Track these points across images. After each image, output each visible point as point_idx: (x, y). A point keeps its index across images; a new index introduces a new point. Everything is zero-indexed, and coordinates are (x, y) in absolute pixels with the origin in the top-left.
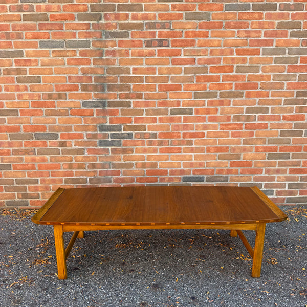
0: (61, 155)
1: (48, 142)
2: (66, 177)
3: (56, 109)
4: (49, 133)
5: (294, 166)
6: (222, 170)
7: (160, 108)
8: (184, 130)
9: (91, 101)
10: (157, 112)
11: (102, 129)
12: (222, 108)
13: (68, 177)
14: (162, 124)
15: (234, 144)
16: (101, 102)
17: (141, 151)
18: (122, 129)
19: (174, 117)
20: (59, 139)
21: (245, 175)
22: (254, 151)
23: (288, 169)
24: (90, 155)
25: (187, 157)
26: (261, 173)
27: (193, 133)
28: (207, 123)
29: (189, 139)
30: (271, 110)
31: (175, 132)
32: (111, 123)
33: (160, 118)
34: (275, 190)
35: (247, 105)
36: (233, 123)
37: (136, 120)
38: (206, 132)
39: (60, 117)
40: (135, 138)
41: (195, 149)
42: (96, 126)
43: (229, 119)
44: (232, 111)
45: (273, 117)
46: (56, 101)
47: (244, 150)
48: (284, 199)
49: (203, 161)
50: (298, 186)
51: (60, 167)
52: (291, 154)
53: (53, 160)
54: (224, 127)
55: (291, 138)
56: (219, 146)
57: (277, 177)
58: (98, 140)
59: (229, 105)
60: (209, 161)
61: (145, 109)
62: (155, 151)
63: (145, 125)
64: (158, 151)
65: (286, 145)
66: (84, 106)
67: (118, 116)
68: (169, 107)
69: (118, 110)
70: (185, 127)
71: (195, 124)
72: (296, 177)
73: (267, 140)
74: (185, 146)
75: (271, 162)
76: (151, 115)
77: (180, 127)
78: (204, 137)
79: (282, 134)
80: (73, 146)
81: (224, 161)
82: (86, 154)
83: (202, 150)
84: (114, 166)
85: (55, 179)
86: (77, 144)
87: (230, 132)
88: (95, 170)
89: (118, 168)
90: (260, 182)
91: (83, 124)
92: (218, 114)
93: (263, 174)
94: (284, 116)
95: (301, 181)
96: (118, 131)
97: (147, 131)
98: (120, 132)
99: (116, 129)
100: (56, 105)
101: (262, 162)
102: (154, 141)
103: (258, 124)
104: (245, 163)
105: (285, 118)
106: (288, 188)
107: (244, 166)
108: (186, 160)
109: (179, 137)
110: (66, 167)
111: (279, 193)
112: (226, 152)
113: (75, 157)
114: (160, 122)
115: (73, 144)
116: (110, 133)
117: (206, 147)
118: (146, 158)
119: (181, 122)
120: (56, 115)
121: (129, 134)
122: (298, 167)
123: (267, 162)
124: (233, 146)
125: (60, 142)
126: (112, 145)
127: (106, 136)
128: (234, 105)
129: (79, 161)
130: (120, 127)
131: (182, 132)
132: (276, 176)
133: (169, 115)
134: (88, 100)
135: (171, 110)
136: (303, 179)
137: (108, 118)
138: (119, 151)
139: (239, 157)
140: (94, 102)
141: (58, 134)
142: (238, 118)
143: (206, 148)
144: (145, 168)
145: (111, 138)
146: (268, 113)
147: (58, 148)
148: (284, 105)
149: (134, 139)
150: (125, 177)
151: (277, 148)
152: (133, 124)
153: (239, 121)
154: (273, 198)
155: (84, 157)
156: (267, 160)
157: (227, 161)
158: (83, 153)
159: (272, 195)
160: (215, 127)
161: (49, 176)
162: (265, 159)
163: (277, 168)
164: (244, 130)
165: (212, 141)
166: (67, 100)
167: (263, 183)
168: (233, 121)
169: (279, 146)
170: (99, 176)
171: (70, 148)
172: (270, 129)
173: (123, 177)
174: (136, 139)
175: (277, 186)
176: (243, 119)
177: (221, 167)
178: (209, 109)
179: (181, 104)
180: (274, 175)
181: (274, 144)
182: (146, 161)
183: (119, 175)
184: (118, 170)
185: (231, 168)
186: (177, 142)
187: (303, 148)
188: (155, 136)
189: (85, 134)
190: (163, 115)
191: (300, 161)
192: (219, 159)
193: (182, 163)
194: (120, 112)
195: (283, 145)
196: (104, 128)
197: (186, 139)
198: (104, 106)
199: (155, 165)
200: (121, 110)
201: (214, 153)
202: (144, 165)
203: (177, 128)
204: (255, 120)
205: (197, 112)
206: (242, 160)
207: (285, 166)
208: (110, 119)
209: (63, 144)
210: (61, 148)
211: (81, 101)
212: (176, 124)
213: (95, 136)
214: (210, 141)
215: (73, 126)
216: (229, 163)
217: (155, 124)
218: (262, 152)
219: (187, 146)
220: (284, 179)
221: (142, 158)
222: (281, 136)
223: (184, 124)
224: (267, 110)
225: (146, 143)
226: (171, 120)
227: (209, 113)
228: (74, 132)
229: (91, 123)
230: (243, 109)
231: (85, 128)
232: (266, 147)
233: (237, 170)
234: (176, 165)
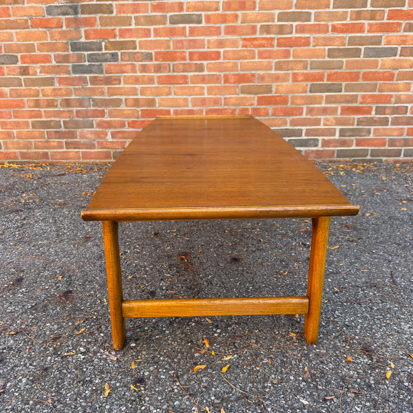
0: (23, 87)
1: (5, 68)
2: (33, 120)
3: (12, 18)
4: (4, 55)
5: (348, 102)
6: (247, 109)
7: (154, 14)
8: (190, 48)
9: (58, 5)
10: (151, 20)
11: (75, 47)
12: (243, 14)
13: (36, 120)
14: (159, 38)
15: (262, 70)
16: (71, 7)
17: (130, 81)
18: (103, 47)
19: (175, 28)
20: (19, 64)
21: (278, 118)
22: (291, 80)
23: (339, 107)
24: (62, 87)
25: (197, 89)
26: (301, 114)
27: (204, 53)
28: (223, 37)
29: (199, 62)
30: (315, 16)
31: (178, 50)
32: (87, 37)
33: (155, 30)
34: (320, 138)
35: (279, 9)
36: (260, 36)
37: (122, 33)
38: (222, 50)
39: (18, 30)
40: (122, 60)
41: (207, 77)
42: (67, 43)
43: (254, 30)
44: (259, 18)
45: (317, 28)
46: (10, 6)
47: (277, 78)
48: (333, 152)
49: (219, 96)
50: (354, 132)
51: (24, 104)
52: (344, 84)
53: (15, 95)
54: (248, 43)
55: (344, 60)
56: (242, 73)
57: (324, 119)
58: (71, 64)
59: (254, 8)
60: (228, 96)
61: (133, 16)
62: (151, 80)
63: (135, 41)
64: (156, 81)
65: (336, 70)
66: (49, 13)
67: (96, 28)
68: (167, 12)
69: (95, 18)
70: (192, 44)
71: (207, 38)
72: (350, 119)
73: (309, 62)
74: (193, 74)
75: (315, 97)
76: (141, 25)
77: (185, 44)
78: (218, 58)
79: (331, 53)
80: (38, 74)
81: (249, 96)
82: (57, 85)
83: (217, 79)
84: (96, 103)
85: (18, 122)
86: (43, 70)
87: (257, 51)
88: (70, 109)
89: (101, 107)
90: (300, 127)
91: (49, 41)
92: (239, 23)
93: (304, 116)
94: (333, 26)
95: (358, 125)
96: (98, 50)
97: (138, 50)
98: (100, 52)
99: (94, 47)
100: (11, 12)
101: (302, 97)
102: (150, 66)
103: (296, 38)
104: (278, 99)
105: (334, 29)
106: (340, 136)
107: (276, 103)
108: (195, 95)
109: (184, 59)
110: (32, 104)
111: (326, 143)
112: (251, 82)
113: (42, 90)
114: (156, 35)
115: (38, 71)
116: (86, 53)
117: (222, 74)
118: (139, 91)
119: (185, 36)
120: (12, 28)
121: (113, 55)
122: (354, 105)
123: (310, 96)
124: (261, 72)
125: (20, 67)
126: (91, 72)
127: (80, 58)
128: (261, 9)
129: (47, 96)
130: (100, 43)
131: (188, 51)
132: (322, 117)
133: (168, 25)
134: (53, 5)
135: (171, 16)
136: (362, 122)
137: (82, 30)
138: (101, 80)
139: (269, 89)
140: (62, 6)
141: (17, 56)
142: (267, 29)
143: (222, 76)
144: (138, 106)
145: (89, 61)
146: (310, 21)
147: (19, 77)
148: (334, 8)
149: (120, 62)
150: (112, 119)
151: (323, 75)
152: (118, 39)
153: (268, 33)
154: (317, 151)
155: (54, 90)
156: (309, 94)
157: (252, 96)
158: (52, 84)
159: (316, 146)
160: (234, 43)
161: (11, 118)
162: (305, 92)
163: (323, 105)
164: (276, 48)
165: (231, 65)
166: (26, 5)
167: (304, 128)
168: (260, 34)
169: (327, 72)
170: (77, 119)
171: (35, 77)
172: (314, 46)
173: (109, 119)
174: (123, 63)
175: (323, 132)
176: (274, 29)
177: (245, 105)
178: (225, 15)
179: (185, 8)
180: (319, 117)
181: (319, 69)
182: (139, 97)
183: (103, 116)
184: (100, 109)
185: (258, 107)
186: (181, 67)
187: (361, 76)
188: (149, 57)
189: (53, 56)
190: (159, 24)
191: (357, 96)
192: (242, 93)
193: (190, 100)
194: (98, 22)
195: (332, 71)
196: (78, 46)
197: (194, 62)
198: (76, 13)
199: (151, 102)
200: (100, 18)
201: (234, 83)
202: (137, 103)
203: (181, 45)
204: (291, 33)
205: (208, 19)
206: (273, 94)
207: (334, 103)
208: (86, 31)
209: (24, 71)
210: (22, 77)
211: (44, 6)
212: (179, 38)
213: (66, 59)
214: (228, 65)
215: (35, 43)
216: (256, 98)
217: (149, 39)
218: (302, 81)
219: (196, 73)
220: (334, 121)
221: (134, 92)
222: (329, 57)
223: (191, 38)
224: (307, 17)
225: (137, 68)
226: (172, 32)
227: (224, 22)
228: (38, 53)
229: (60, 39)
230: (273, 14)
231: (52, 47)
232: (307, 74)
233: (267, 110)
234: (182, 102)
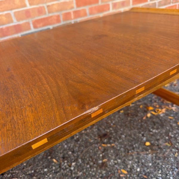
6: (69, 14)
26: (109, 9)
49: (41, 5)
60: (50, 4)
108: (17, 8)
132: (122, 9)
177: (66, 9)
185: (78, 9)
233: (84, 10)
234: (4, 18)
